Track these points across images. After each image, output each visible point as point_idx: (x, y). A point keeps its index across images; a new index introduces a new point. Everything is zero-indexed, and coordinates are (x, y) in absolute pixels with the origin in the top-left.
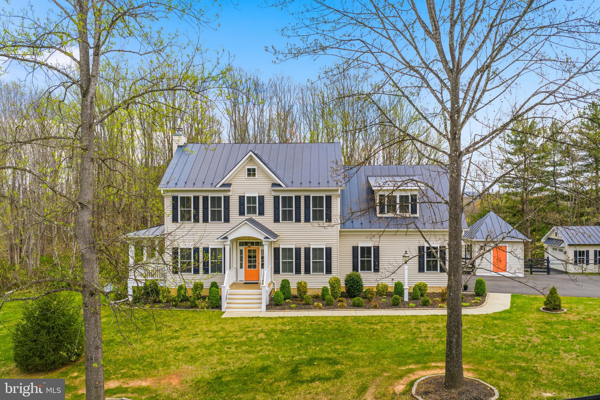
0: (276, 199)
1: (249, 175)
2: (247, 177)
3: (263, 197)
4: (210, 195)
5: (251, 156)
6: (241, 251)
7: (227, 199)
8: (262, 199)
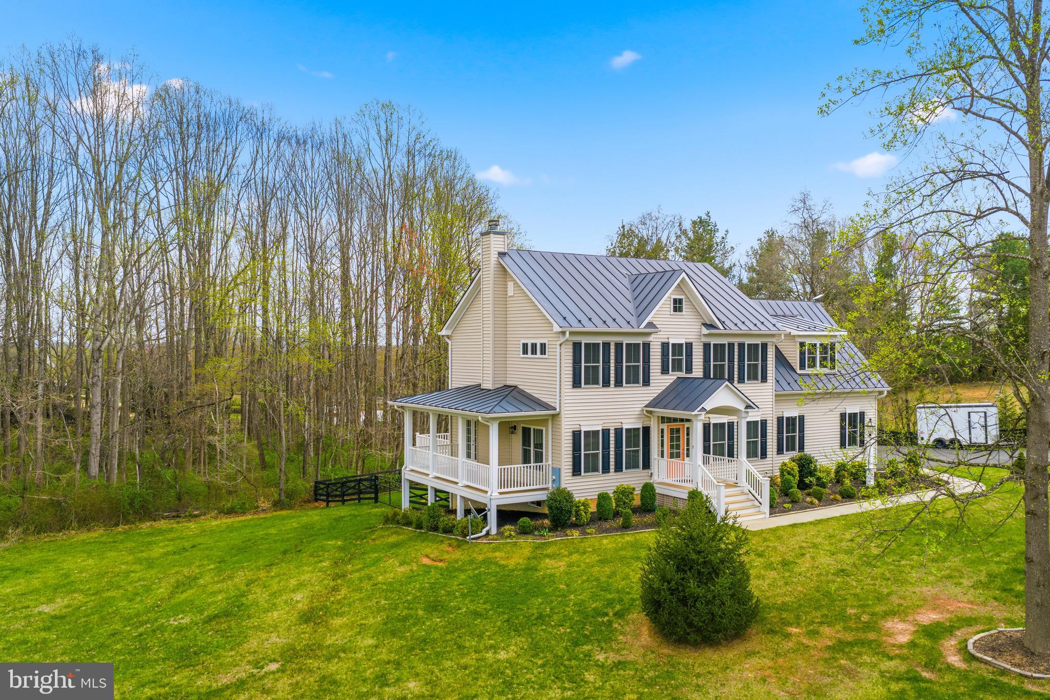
0: (706, 346)
1: (675, 310)
2: (672, 312)
3: (691, 344)
4: (626, 341)
5: (683, 278)
6: (662, 431)
7: (647, 346)
8: (689, 346)
